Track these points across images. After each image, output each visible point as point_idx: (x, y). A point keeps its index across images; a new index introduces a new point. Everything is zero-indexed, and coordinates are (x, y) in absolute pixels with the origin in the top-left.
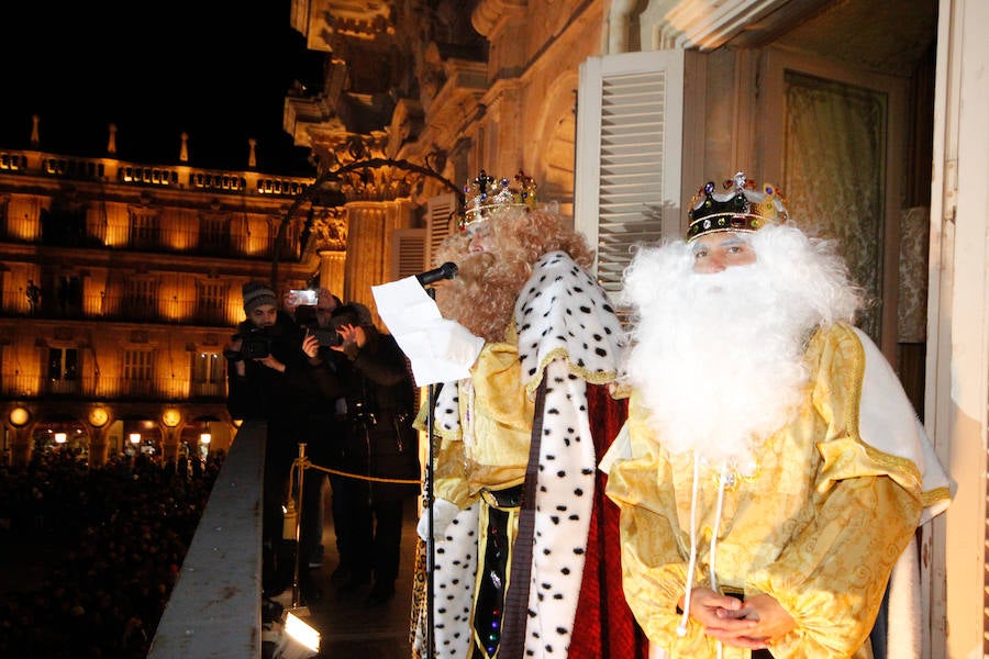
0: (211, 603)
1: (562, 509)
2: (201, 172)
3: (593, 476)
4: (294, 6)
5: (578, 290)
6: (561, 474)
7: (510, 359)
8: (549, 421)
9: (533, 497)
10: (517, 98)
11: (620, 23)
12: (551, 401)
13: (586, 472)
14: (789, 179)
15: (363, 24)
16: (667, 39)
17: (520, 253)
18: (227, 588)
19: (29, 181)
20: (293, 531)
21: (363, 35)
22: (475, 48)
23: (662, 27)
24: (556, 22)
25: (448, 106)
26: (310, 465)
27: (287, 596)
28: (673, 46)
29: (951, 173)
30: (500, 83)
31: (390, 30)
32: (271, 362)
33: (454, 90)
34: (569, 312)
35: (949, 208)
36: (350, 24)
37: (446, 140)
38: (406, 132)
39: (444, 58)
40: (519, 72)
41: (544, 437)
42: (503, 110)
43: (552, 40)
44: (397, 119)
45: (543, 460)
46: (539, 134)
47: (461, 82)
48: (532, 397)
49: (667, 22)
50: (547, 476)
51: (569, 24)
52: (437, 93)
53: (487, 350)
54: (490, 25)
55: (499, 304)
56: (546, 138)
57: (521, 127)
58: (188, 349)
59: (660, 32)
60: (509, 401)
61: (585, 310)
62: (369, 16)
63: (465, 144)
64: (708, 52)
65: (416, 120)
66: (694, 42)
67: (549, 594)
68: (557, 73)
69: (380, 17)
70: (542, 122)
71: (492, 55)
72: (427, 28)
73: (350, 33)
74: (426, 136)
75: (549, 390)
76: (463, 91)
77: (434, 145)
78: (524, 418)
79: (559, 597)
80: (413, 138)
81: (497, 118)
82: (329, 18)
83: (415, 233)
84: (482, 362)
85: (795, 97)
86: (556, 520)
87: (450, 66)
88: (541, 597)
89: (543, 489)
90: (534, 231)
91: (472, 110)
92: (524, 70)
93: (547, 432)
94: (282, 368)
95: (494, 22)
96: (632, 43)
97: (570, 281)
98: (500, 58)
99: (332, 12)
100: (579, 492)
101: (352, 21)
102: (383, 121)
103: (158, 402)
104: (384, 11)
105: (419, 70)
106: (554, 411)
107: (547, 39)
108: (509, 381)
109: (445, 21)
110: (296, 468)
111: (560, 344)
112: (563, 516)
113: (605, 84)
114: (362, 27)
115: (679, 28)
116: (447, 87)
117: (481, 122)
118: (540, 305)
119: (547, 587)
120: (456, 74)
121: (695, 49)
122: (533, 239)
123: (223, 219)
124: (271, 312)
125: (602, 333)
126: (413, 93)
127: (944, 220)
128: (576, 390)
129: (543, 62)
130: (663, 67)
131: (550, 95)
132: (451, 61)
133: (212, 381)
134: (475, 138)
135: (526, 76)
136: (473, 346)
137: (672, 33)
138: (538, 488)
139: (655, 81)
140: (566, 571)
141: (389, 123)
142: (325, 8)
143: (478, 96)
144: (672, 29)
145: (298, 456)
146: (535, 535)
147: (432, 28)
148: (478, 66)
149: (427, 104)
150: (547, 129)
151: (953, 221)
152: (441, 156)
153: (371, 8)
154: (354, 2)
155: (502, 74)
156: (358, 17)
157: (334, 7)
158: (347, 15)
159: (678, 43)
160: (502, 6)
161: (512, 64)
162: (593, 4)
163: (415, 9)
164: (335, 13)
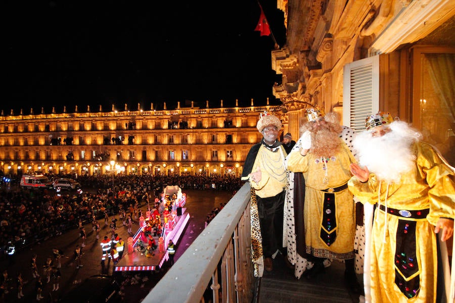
2: (256, 107)
4: (272, 64)
10: (330, 79)
15: (290, 65)
16: (374, 53)
21: (290, 68)
22: (319, 66)
23: (371, 49)
24: (340, 54)
25: (312, 83)
28: (375, 55)
30: (325, 74)
31: (297, 65)
33: (313, 79)
37: (312, 92)
38: (302, 91)
39: (309, 71)
40: (330, 70)
42: (326, 82)
43: (339, 59)
44: (300, 88)
46: (337, 87)
47: (315, 75)
49: (373, 48)
51: (344, 54)
52: (309, 79)
54: (321, 59)
56: (339, 88)
57: (331, 86)
59: (371, 51)
62: (291, 62)
63: (317, 92)
64: (388, 54)
65: (304, 88)
66: (383, 52)
69: (294, 62)
70: (338, 84)
72: (306, 63)
73: (286, 68)
74: (307, 92)
76: (315, 78)
77: (309, 94)
80: (304, 93)
81: (324, 85)
82: (281, 65)
87: (311, 72)
91: (318, 83)
92: (332, 70)
95: (323, 58)
98: (324, 68)
101: (287, 65)
102: (296, 89)
104: (295, 60)
105: (304, 75)
109: (311, 60)
113: (351, 71)
114: (290, 66)
115: (377, 49)
116: (311, 78)
117: (321, 86)
120: (312, 74)
121: (383, 54)
126: (303, 81)
129: (337, 66)
130: (372, 62)
131: (339, 76)
134: (320, 91)
137: (375, 51)
139: (369, 67)
141: (298, 90)
142: (280, 63)
143: (319, 79)
144: (375, 49)
147: (307, 63)
148: (319, 71)
149: (306, 83)
150: (339, 85)
152: (311, 96)
153: (292, 60)
154: (287, 59)
155: (326, 72)
156: (288, 63)
157: (282, 62)
158: (285, 63)
159: (377, 54)
160: (325, 52)
161: (328, 69)
162: (351, 46)
163: (303, 58)
164: (283, 64)
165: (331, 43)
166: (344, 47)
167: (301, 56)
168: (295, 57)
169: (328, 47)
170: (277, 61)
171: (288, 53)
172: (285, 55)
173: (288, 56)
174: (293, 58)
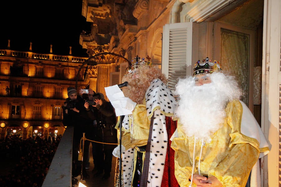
0: (57, 179)
1: (158, 152)
2: (56, 56)
3: (167, 143)
4: (83, 9)
5: (163, 90)
6: (158, 142)
7: (144, 109)
8: (154, 127)
9: (149, 148)
10: (146, 35)
11: (175, 15)
12: (155, 121)
13: (165, 142)
14: (222, 58)
15: (102, 14)
16: (188, 19)
17: (147, 79)
18: (62, 175)
19: (7, 58)
20: (81, 158)
21: (102, 18)
22: (134, 21)
23: (186, 16)
24: (157, 14)
25: (126, 37)
26: (86, 139)
27: (79, 177)
28: (189, 21)
29: (268, 57)
30: (141, 31)
31: (110, 16)
32: (75, 110)
33: (128, 33)
34: (161, 96)
35: (267, 67)
36: (99, 15)
37: (125, 47)
38: (114, 45)
39: (125, 24)
40: (146, 28)
41: (153, 131)
42: (141, 39)
43: (155, 19)
44: (112, 41)
45: (153, 138)
46: (152, 45)
47: (130, 31)
48: (150, 120)
49: (188, 15)
50: (154, 142)
51: (160, 15)
52: (123, 34)
53: (137, 106)
54: (138, 15)
55: (141, 93)
56: (154, 46)
58: (51, 106)
59: (186, 17)
60: (143, 121)
61: (165, 95)
62: (104, 12)
63: (131, 48)
64: (199, 23)
65: (117, 41)
66: (195, 20)
67: (154, 176)
68: (157, 28)
69: (107, 12)
70: (153, 42)
71: (139, 23)
72: (120, 16)
73: (98, 17)
74: (120, 46)
75: (155, 118)
76: (130, 33)
77: (122, 48)
78: (147, 126)
79: (157, 177)
80: (116, 46)
81: (140, 41)
82: (93, 13)
83: (116, 73)
84: (136, 110)
85: (223, 35)
86: (156, 155)
87: (127, 26)
88: (152, 177)
89: (153, 146)
90: (151, 73)
91: (133, 39)
92: (148, 28)
93: (154, 130)
94: (78, 111)
95: (139, 14)
96: (178, 20)
97: (161, 87)
98: (141, 24)
99: (94, 11)
100: (163, 147)
101: (99, 14)
102: (108, 42)
103: (43, 121)
104: (108, 11)
105: (118, 27)
106: (156, 124)
107: (154, 19)
108: (143, 115)
109: (125, 14)
110: (82, 140)
111: (158, 105)
112: (158, 154)
113: (170, 32)
114: (102, 15)
115: (191, 16)
116: (126, 32)
117: (135, 42)
118: (152, 94)
119: (153, 174)
120: (128, 29)
121: (196, 22)
122: (151, 75)
123: (62, 69)
124: (75, 95)
125: (170, 102)
126: (116, 34)
127: (266, 70)
128: (162, 118)
129: (153, 25)
130: (187, 27)
131: (155, 34)
132: (127, 25)
133: (58, 115)
134: (134, 46)
135: (148, 29)
136: (133, 105)
137: (189, 18)
138: (151, 146)
139: (184, 31)
140: (159, 170)
141: (109, 42)
142: (92, 10)
143: (135, 35)
144: (189, 16)
145: (82, 136)
146: (150, 159)
147: (122, 16)
148: (134, 26)
149: (120, 37)
150: (154, 44)
151: (269, 70)
152: (124, 51)
153: (105, 10)
154: (100, 8)
155: (141, 29)
156: (101, 13)
157: (94, 10)
158: (98, 12)
159: (191, 21)
160: (142, 10)
161: (144, 26)
162: (167, 9)
163: (117, 11)
164: (95, 12)
165: (147, 2)
166: (161, 8)
167: (116, 8)
168: (108, 8)
169: (144, 5)
170: (88, 7)
171: (101, 2)
172: (98, 3)
173: (100, 5)
174: (106, 8)
